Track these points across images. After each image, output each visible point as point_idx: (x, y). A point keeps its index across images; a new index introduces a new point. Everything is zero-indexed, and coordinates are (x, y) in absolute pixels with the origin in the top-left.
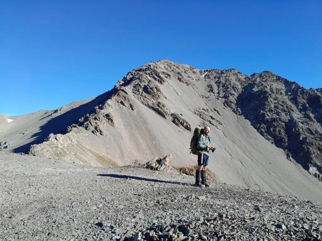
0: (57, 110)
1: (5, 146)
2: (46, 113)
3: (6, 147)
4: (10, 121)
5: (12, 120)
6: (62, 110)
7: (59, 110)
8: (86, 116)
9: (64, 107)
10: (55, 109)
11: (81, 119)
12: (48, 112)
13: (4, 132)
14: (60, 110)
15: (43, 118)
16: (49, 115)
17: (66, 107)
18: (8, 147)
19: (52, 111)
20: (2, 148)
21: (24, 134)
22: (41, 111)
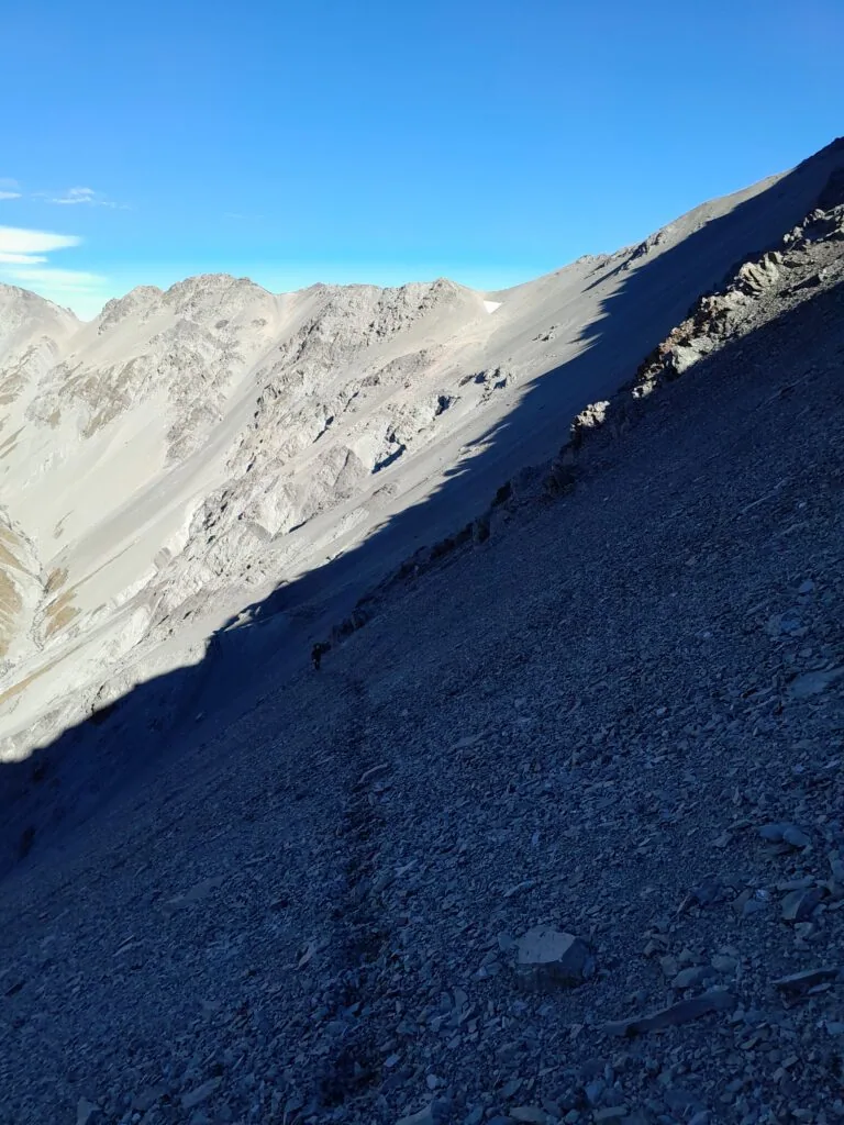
0: (644, 245)
1: (499, 379)
2: (602, 266)
3: (502, 384)
4: (491, 306)
5: (496, 305)
6: (661, 240)
7: (649, 243)
8: (810, 219)
9: (670, 230)
10: (635, 245)
11: (792, 234)
12: (608, 262)
13: (484, 342)
14: (656, 243)
15: (598, 282)
16: (619, 269)
17: (677, 227)
18: (508, 382)
19: (624, 255)
20: (491, 387)
21: (547, 338)
22: (583, 260)
